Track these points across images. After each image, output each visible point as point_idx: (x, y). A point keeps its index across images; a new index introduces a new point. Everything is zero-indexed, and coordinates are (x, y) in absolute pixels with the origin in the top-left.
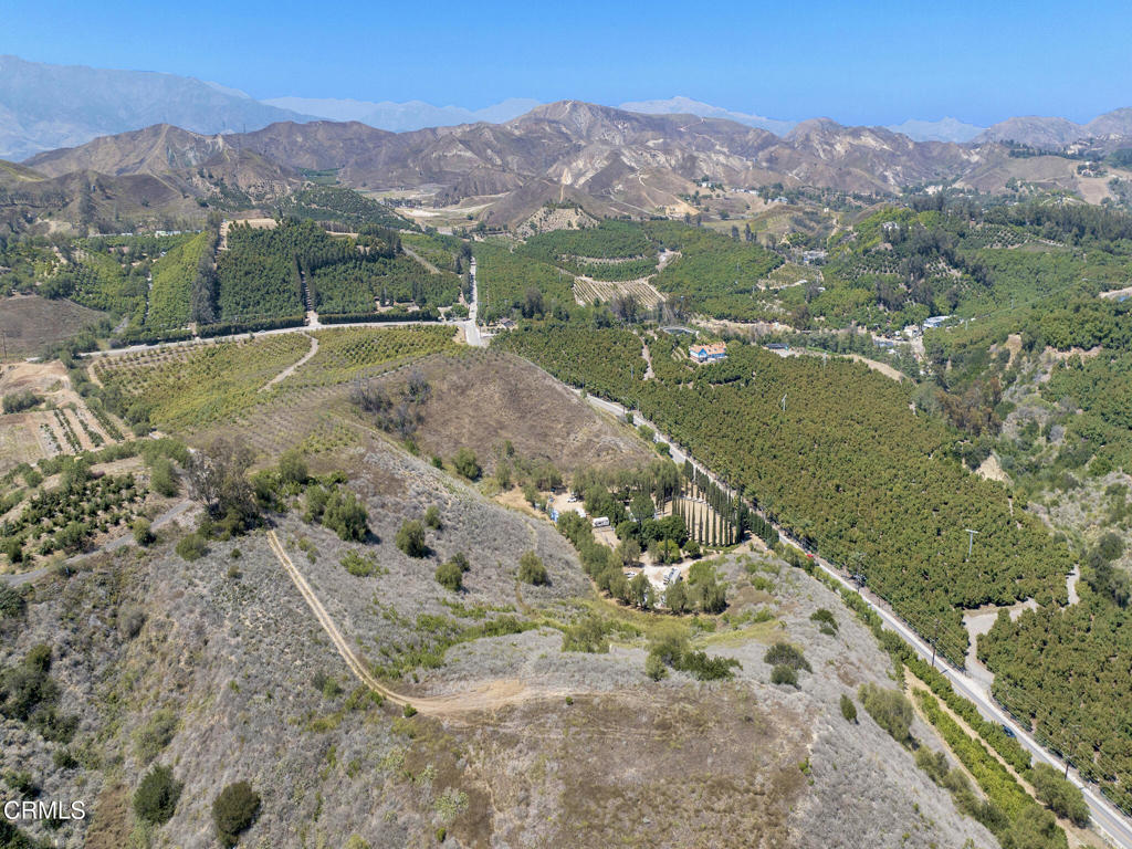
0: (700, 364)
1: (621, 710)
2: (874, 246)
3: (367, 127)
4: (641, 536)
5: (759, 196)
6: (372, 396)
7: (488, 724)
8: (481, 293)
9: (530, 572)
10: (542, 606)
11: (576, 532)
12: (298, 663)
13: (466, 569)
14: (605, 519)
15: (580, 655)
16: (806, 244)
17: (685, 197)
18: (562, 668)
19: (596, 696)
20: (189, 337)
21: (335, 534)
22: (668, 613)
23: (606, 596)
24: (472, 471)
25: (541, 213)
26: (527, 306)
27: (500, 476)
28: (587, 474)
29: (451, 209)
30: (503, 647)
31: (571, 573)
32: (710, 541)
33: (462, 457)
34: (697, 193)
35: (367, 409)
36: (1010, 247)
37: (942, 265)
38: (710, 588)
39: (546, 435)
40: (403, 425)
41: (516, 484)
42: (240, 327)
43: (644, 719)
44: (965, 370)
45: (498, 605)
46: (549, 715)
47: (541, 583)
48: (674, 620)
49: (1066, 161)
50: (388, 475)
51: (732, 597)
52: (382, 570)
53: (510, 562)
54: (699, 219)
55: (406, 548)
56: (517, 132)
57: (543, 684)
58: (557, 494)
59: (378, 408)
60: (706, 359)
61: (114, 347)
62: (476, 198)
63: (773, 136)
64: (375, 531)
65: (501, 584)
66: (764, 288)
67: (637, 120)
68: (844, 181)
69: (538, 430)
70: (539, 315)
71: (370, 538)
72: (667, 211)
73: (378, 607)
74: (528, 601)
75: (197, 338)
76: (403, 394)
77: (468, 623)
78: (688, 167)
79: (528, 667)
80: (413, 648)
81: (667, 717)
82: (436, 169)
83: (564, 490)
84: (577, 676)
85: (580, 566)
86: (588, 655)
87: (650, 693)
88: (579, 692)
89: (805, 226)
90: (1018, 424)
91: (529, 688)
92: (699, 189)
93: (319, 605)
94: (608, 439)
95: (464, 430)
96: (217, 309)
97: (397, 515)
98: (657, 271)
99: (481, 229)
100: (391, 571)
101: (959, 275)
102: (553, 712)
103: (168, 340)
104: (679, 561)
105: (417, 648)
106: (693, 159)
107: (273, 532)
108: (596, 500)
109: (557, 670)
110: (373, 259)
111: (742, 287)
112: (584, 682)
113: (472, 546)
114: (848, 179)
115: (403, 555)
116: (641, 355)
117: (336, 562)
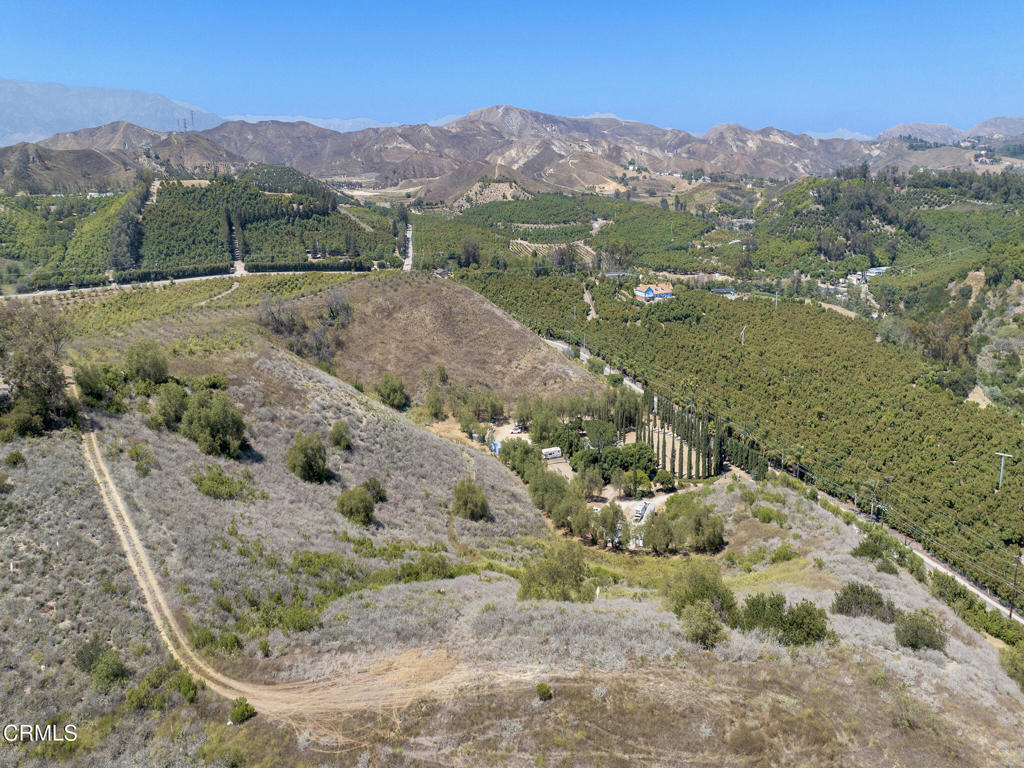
0: (647, 303)
1: (651, 710)
2: (804, 208)
3: (313, 126)
4: (603, 466)
5: (683, 178)
6: (284, 317)
7: (383, 741)
8: (416, 250)
9: (466, 504)
10: (482, 546)
11: (523, 460)
12: (67, 623)
13: (382, 499)
14: (556, 449)
15: (551, 605)
16: (733, 214)
17: (615, 178)
18: (524, 628)
19: (596, 681)
20: (104, 282)
21: (194, 446)
22: (648, 553)
23: (565, 535)
24: (398, 399)
25: (476, 187)
26: (463, 257)
27: (431, 405)
28: (532, 403)
29: (390, 190)
30: (426, 596)
31: (518, 508)
32: (685, 472)
33: (386, 383)
34: (625, 175)
35: (278, 331)
36: (937, 208)
37: (876, 221)
38: (704, 521)
39: (485, 362)
40: (319, 349)
41: (450, 415)
42: (161, 273)
43: (706, 731)
44: (921, 309)
45: (423, 544)
46: (504, 722)
47: (481, 517)
48: (658, 562)
49: (964, 151)
50: (284, 384)
51: (730, 533)
52: (257, 493)
53: (441, 493)
54: (628, 195)
55: (298, 469)
56: (454, 131)
57: (489, 658)
58: (498, 426)
59: (291, 331)
60: (653, 298)
61: (20, 291)
62: (415, 181)
63: (689, 136)
64: (258, 447)
65: (428, 518)
66: (699, 247)
67: (564, 124)
68: (760, 169)
69: (476, 357)
70: (474, 265)
71: (246, 453)
72: (597, 190)
73: (233, 539)
74: (464, 540)
75: (114, 285)
76: (321, 317)
77: (377, 564)
78: (615, 155)
79: (463, 627)
80: (279, 598)
81: (750, 723)
82: (377, 160)
83: (506, 421)
84: (555, 643)
85: (529, 500)
86: (565, 605)
87: (700, 671)
88: (560, 674)
89: (730, 199)
90: (995, 357)
91: (463, 666)
92: (625, 172)
93: (133, 532)
94: (555, 366)
95: (390, 356)
96: (138, 258)
97: (291, 430)
98: (591, 236)
99: (419, 204)
100: (272, 495)
101: (894, 230)
102: (512, 715)
103: (81, 285)
104: (650, 495)
105: (287, 600)
106: (618, 150)
107: (93, 436)
108: (544, 429)
109: (516, 631)
110: (307, 215)
111: (677, 244)
112: (567, 653)
113: (391, 472)
114: (763, 167)
115: (295, 477)
116: (582, 298)
117: (184, 479)
